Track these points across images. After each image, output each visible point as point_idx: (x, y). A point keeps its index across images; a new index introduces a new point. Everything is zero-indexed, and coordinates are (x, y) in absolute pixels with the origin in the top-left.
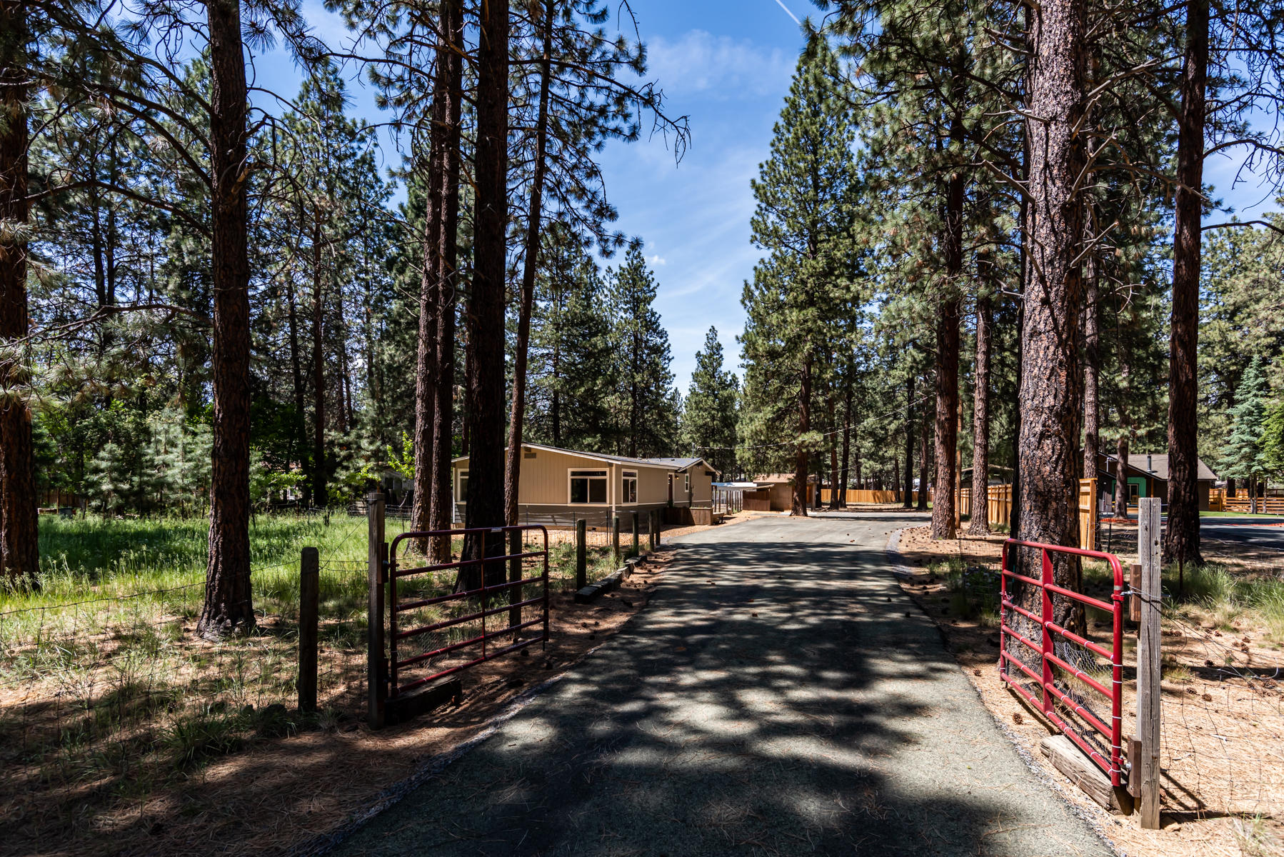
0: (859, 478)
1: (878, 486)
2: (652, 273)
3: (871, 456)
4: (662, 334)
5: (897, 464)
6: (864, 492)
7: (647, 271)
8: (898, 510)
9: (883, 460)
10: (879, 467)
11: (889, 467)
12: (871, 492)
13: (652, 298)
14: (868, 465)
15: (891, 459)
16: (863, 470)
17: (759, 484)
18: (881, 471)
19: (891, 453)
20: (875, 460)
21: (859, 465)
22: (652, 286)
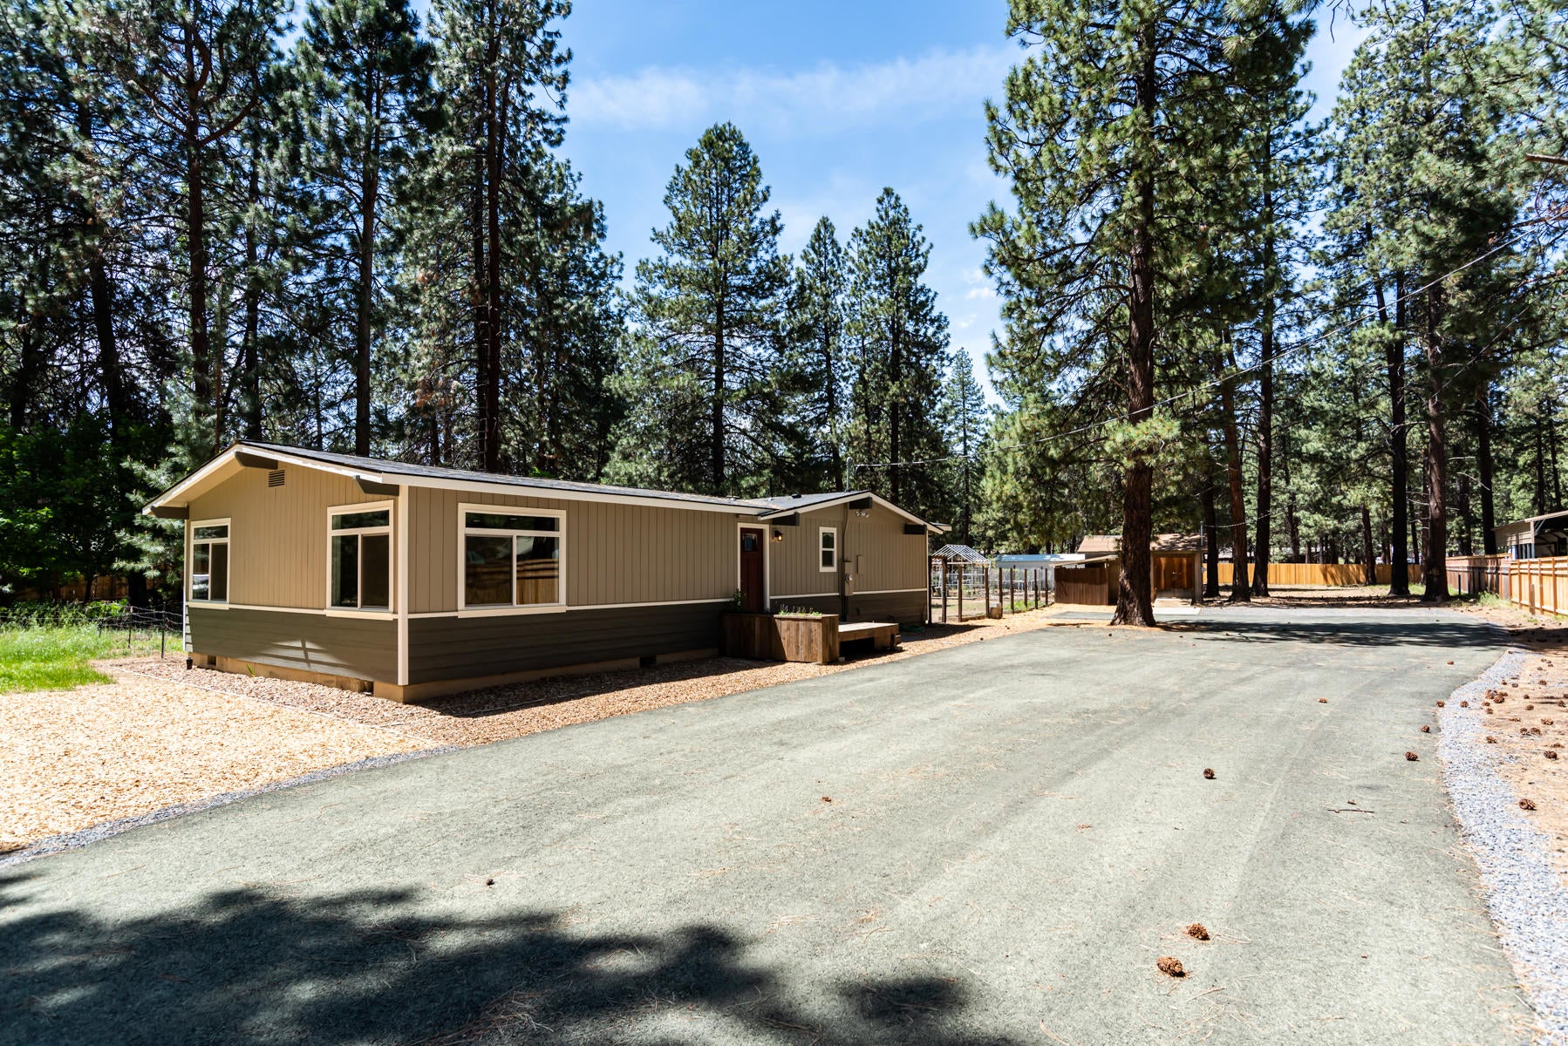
0: (1296, 545)
1: (1330, 558)
2: (920, 228)
3: (1315, 507)
4: (940, 323)
5: (1366, 518)
6: (1305, 568)
7: (912, 226)
8: (1377, 603)
9: (1341, 513)
10: (1331, 523)
11: (1351, 524)
12: (1317, 567)
13: (921, 269)
14: (1310, 522)
15: (1354, 510)
16: (1302, 530)
17: (1088, 555)
18: (1335, 531)
19: (1354, 496)
20: (1323, 513)
21: (1293, 523)
22: (923, 249)
